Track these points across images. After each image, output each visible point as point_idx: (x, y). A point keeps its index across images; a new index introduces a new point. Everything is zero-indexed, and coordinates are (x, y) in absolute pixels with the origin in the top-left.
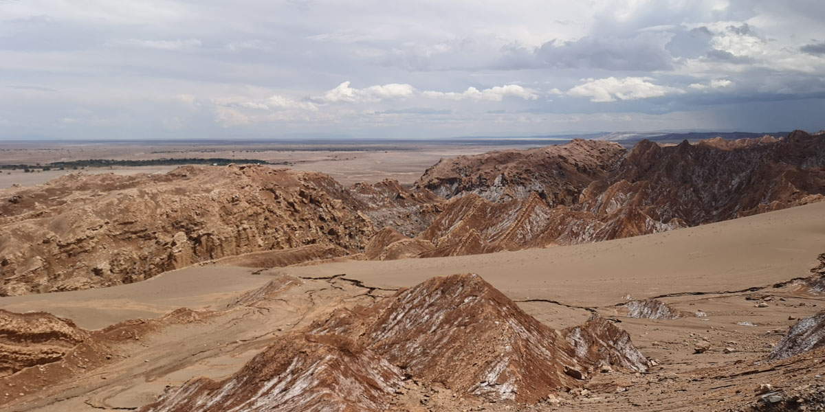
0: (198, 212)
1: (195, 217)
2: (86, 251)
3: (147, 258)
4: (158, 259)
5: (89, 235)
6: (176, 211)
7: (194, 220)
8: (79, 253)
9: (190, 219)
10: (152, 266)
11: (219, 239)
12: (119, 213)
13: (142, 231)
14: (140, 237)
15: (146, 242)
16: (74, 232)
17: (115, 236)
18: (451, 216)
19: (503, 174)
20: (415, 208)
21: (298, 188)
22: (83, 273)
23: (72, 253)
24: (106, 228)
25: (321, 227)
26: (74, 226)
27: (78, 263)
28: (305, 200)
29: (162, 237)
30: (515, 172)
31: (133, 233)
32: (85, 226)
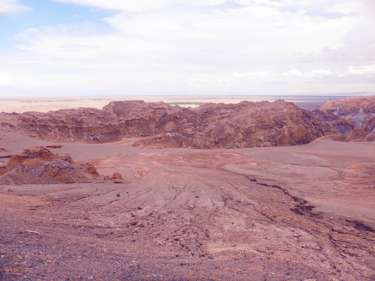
0: (283, 118)
1: (282, 120)
2: (253, 132)
3: (274, 136)
4: (279, 137)
5: (253, 125)
6: (275, 118)
7: (282, 121)
8: (250, 133)
9: (280, 121)
10: (277, 140)
11: (294, 130)
12: (258, 118)
13: (269, 125)
14: (268, 127)
15: (271, 129)
16: (246, 124)
17: (259, 127)
18: (371, 125)
19: (364, 108)
20: (333, 122)
21: (301, 111)
22: (255, 141)
23: (248, 133)
24: (256, 123)
25: (316, 128)
26: (245, 122)
27: (252, 137)
28: (305, 115)
29: (276, 128)
30: (370, 107)
31: (265, 126)
32: (250, 122)
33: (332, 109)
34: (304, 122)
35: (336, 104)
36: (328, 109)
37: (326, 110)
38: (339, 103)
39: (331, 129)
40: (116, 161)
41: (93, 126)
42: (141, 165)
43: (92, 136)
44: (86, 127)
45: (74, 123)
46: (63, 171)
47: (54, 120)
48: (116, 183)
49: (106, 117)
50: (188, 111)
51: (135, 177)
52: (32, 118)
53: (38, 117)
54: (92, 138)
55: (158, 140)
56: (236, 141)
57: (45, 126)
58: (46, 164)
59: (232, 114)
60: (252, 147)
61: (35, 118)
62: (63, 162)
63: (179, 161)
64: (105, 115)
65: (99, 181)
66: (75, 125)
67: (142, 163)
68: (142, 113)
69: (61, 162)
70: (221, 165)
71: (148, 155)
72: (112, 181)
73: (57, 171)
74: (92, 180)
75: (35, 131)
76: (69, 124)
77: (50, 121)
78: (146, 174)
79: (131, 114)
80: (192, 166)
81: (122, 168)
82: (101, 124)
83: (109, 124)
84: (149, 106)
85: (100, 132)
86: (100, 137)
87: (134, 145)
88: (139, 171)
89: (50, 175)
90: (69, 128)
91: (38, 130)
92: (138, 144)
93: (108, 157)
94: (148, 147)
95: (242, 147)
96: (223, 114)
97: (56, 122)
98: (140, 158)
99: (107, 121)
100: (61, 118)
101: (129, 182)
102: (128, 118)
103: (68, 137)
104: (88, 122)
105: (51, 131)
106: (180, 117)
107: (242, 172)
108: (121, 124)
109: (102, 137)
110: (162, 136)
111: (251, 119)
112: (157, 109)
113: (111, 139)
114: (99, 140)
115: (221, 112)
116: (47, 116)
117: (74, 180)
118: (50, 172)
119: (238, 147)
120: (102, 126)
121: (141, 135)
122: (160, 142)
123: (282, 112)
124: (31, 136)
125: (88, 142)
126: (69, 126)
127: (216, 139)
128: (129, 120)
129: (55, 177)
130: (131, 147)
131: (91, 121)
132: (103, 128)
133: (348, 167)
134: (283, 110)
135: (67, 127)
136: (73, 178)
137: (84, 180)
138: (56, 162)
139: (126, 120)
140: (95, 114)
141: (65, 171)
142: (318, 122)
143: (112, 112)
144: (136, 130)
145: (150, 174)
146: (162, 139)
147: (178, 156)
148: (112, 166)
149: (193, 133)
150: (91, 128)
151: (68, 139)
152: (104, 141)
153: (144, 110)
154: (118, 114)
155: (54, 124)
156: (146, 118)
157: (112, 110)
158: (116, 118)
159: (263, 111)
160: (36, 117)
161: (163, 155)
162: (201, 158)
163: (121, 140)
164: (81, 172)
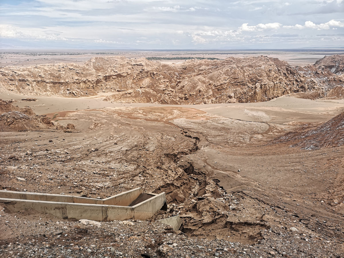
0: (259, 75)
1: (258, 77)
3: (246, 93)
4: (250, 94)
5: (225, 82)
6: (251, 74)
8: (222, 89)
9: (256, 78)
10: (248, 96)
11: (269, 87)
12: (232, 74)
13: (241, 82)
14: (241, 84)
15: (244, 86)
16: (219, 81)
17: (232, 83)
21: (285, 67)
22: (225, 97)
23: (219, 89)
24: (229, 80)
25: (298, 85)
26: (218, 79)
28: (289, 72)
29: (249, 85)
31: (238, 83)
32: (222, 79)
33: (330, 65)
35: (336, 60)
40: (82, 114)
41: (70, 81)
42: (102, 118)
43: (68, 90)
44: (63, 82)
45: (52, 78)
46: (18, 120)
47: (33, 75)
48: (65, 132)
49: (84, 73)
50: (167, 67)
51: (89, 128)
52: (11, 73)
53: (17, 72)
54: (68, 92)
55: (128, 95)
57: (23, 80)
58: (2, 115)
59: (209, 70)
60: (220, 103)
61: (14, 73)
62: (19, 113)
63: (138, 115)
64: (84, 71)
65: (50, 130)
66: (53, 79)
67: (105, 115)
68: (120, 69)
69: (17, 113)
70: (172, 119)
71: (114, 108)
72: (63, 131)
73: (11, 121)
74: (45, 130)
75: (14, 85)
76: (47, 79)
77: (28, 75)
78: (101, 125)
79: (110, 70)
80: (145, 119)
81: (84, 119)
82: (78, 79)
83: (86, 79)
84: (127, 63)
85: (77, 87)
86: (76, 92)
87: (106, 100)
88: (96, 122)
89: (5, 124)
90: (47, 83)
91: (17, 84)
92: (109, 99)
93: (77, 110)
94: (117, 102)
95: (210, 103)
96: (202, 70)
97: (34, 76)
98: (105, 112)
99: (86, 76)
100: (40, 72)
101: (79, 131)
102: (106, 73)
103: (45, 91)
104: (65, 77)
105: (29, 85)
106: (157, 74)
108: (98, 80)
109: (78, 92)
110: (132, 92)
111: (224, 76)
112: (135, 65)
113: (87, 94)
114: (74, 94)
115: (201, 68)
116: (26, 71)
117: (28, 128)
118: (5, 121)
119: (205, 103)
120: (78, 81)
121: (117, 90)
122: (130, 97)
123: (259, 69)
124: (9, 90)
125: (64, 96)
126: (47, 80)
127: (186, 95)
128: (107, 76)
129: (9, 126)
130: (103, 101)
131: (68, 76)
132: (79, 83)
134: (261, 66)
135: (45, 82)
136: (26, 127)
137: (38, 129)
138: (12, 113)
139: (105, 76)
140: (74, 69)
141: (20, 121)
143: (92, 67)
144: (113, 85)
145: (104, 126)
146: (132, 94)
147: (140, 110)
148: (75, 118)
149: (164, 89)
150: (68, 83)
151: (45, 93)
152: (79, 95)
153: (123, 66)
154: (97, 69)
155: (31, 79)
156: (124, 74)
157: (92, 65)
158: (94, 73)
159: (238, 68)
160: (15, 71)
161: (128, 109)
162: (159, 112)
163: (96, 95)
164: (35, 123)
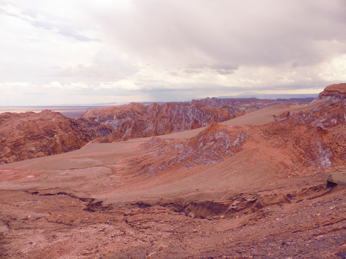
1: (52, 130)
2: (22, 144)
3: (47, 145)
4: (51, 146)
5: (21, 137)
6: (45, 128)
7: (52, 131)
8: (19, 145)
9: (50, 130)
10: (50, 149)
11: (65, 137)
12: (26, 129)
13: (39, 135)
14: (38, 138)
15: (42, 139)
16: (13, 137)
17: (29, 138)
18: (124, 128)
19: (116, 115)
20: (96, 128)
21: (68, 119)
22: (26, 153)
23: (16, 145)
24: (24, 134)
25: (83, 134)
26: (11, 134)
27: (21, 149)
28: (73, 124)
29: (47, 137)
30: (120, 114)
31: (35, 136)
32: (17, 134)
33: (93, 117)
34: (73, 129)
35: (96, 113)
36: (90, 117)
37: (88, 118)
38: (98, 112)
39: (96, 134)
56: (2, 156)
60: (23, 160)
95: (12, 161)
107: (19, 188)
111: (18, 131)
119: (6, 162)
123: (51, 122)
133: (117, 163)
134: (51, 120)
142: (85, 129)
159: (31, 122)
